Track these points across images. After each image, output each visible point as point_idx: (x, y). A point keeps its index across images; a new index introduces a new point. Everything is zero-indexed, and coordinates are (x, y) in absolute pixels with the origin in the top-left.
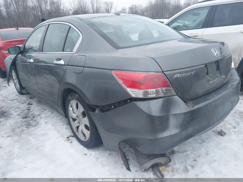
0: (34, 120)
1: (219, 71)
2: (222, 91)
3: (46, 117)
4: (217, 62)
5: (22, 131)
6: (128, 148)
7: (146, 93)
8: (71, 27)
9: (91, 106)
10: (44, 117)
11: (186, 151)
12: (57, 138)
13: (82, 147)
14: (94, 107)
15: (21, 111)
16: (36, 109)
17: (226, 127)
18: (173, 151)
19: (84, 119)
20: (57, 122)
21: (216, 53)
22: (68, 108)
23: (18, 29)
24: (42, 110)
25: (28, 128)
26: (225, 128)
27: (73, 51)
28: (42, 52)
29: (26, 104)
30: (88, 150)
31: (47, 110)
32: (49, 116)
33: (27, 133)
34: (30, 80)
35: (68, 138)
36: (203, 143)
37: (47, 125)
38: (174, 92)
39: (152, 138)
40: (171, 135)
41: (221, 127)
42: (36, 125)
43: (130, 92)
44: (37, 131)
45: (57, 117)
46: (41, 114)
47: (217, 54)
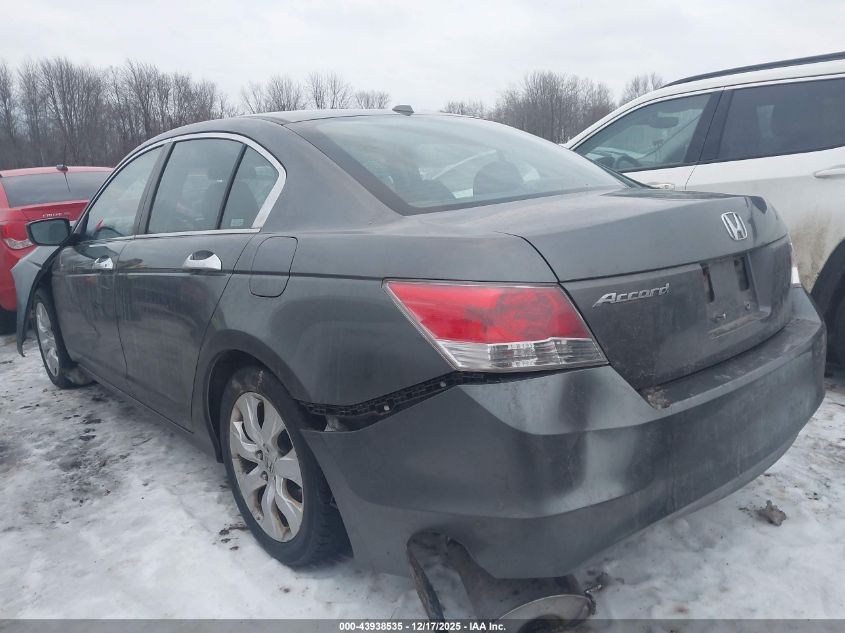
0: (105, 475)
1: (749, 290)
2: (762, 358)
3: (148, 463)
4: (742, 262)
5: (60, 512)
6: (439, 568)
7: (503, 355)
8: (248, 149)
9: (311, 409)
10: (139, 464)
11: (648, 577)
12: (183, 534)
13: (273, 564)
14: (322, 412)
15: (57, 443)
16: (111, 435)
17: (786, 495)
18: (601, 576)
19: (285, 458)
20: (187, 481)
21: (736, 227)
22: (228, 423)
23: (64, 170)
24: (136, 441)
25: (81, 501)
26: (782, 499)
27: (254, 225)
28: (146, 233)
29: (78, 420)
30: (294, 574)
31: (154, 440)
32: (159, 461)
33: (75, 518)
34: (99, 335)
35: (224, 532)
36: (708, 550)
37: (150, 490)
38: (601, 354)
39: (526, 515)
40: (592, 506)
41: (768, 493)
42: (108, 492)
43: (447, 351)
44: (114, 512)
45: (187, 463)
46: (129, 454)
47: (739, 232)
